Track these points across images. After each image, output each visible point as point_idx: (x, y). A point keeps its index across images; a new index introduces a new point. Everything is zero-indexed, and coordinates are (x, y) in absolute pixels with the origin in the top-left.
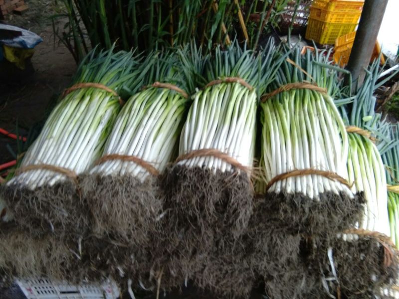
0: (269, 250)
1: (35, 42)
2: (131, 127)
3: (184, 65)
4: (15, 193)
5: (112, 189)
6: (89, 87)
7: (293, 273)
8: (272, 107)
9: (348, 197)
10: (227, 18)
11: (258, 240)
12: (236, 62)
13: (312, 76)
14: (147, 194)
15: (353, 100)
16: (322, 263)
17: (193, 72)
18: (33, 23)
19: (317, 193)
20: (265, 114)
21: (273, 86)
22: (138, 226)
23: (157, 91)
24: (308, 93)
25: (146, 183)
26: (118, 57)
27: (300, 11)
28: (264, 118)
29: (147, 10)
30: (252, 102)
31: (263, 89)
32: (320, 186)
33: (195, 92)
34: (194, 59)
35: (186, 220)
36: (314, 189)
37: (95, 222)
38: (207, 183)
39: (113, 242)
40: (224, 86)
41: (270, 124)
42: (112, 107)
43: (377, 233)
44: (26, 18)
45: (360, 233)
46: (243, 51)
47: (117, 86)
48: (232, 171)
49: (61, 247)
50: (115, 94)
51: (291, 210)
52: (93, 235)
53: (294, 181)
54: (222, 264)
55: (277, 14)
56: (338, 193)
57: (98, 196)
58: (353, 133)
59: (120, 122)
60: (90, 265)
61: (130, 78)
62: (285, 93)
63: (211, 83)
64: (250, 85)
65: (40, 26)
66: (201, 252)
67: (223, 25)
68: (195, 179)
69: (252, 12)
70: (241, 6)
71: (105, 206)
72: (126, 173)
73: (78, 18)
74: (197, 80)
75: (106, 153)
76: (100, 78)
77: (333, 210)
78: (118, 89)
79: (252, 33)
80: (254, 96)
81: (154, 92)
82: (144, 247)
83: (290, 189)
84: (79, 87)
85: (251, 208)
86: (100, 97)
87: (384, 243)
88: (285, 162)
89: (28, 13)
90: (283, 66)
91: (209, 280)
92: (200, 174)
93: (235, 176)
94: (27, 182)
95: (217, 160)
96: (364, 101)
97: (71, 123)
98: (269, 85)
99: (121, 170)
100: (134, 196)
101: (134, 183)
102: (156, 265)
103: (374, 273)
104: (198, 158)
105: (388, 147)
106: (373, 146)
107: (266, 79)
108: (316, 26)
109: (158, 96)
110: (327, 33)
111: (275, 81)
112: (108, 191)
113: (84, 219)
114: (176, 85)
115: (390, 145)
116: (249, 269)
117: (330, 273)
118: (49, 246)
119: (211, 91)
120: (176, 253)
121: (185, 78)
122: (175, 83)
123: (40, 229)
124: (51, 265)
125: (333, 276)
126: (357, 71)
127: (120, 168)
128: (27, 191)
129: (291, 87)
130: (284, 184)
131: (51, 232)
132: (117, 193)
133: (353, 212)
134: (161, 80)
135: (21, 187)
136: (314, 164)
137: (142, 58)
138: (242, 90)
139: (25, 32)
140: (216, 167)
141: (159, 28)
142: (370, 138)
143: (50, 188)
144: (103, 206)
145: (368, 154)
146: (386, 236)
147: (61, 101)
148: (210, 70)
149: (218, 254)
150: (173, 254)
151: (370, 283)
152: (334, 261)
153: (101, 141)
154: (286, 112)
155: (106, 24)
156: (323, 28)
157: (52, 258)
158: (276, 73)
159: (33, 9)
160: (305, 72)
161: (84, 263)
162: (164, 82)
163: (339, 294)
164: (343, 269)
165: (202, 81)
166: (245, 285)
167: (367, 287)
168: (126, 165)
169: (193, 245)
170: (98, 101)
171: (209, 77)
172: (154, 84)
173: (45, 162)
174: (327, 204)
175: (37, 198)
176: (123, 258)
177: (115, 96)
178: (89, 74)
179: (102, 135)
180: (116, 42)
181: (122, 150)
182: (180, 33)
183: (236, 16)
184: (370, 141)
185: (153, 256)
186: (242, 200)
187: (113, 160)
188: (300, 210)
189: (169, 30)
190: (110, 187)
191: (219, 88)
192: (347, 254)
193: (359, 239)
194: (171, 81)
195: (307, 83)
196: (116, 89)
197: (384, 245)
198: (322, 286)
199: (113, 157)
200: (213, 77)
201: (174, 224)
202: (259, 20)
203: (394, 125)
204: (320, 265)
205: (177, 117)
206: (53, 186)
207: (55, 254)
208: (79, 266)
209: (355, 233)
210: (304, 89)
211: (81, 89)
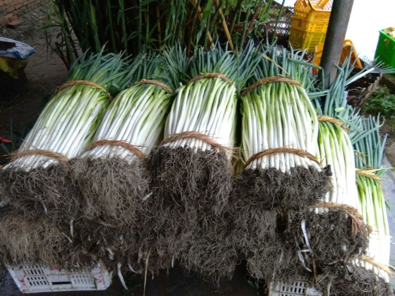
0: (249, 227)
1: (28, 53)
2: (120, 117)
3: (170, 64)
4: (11, 175)
5: (102, 170)
6: (80, 84)
7: (272, 248)
8: (250, 99)
9: (317, 170)
10: (212, 28)
11: (238, 217)
12: (217, 61)
13: (287, 71)
14: (134, 174)
15: (326, 93)
16: (297, 236)
17: (178, 71)
18: (27, 36)
19: (289, 168)
20: (244, 105)
21: (252, 81)
22: (126, 205)
23: (145, 86)
24: (283, 85)
25: (133, 165)
26: (107, 58)
27: (283, 22)
28: (243, 109)
29: (136, 18)
30: (232, 93)
31: (242, 84)
32: (292, 162)
33: (179, 86)
34: (179, 59)
35: (171, 199)
36: (286, 164)
37: (86, 204)
38: (189, 161)
39: (103, 223)
40: (206, 81)
41: (248, 113)
42: (102, 102)
43: (345, 205)
44: (20, 32)
45: (330, 206)
46: (224, 51)
47: (107, 84)
48: (212, 150)
49: (53, 229)
50: (105, 90)
51: (266, 183)
52: (84, 216)
53: (268, 159)
54: (206, 243)
55: (260, 24)
56: (307, 168)
57: (89, 176)
58: (325, 122)
59: (109, 113)
60: (81, 249)
61: (120, 77)
62: (262, 86)
63: (194, 79)
64: (231, 80)
65: (32, 39)
66: (186, 231)
67: (208, 34)
68: (177, 157)
69: (236, 22)
70: (226, 17)
71: (95, 185)
72: (114, 156)
73: (70, 28)
74: (181, 78)
75: (97, 139)
76: (90, 76)
77: (303, 182)
78: (107, 86)
79: (237, 41)
80: (233, 89)
81: (142, 88)
82: (132, 227)
83: (264, 166)
84: (72, 84)
85: (230, 185)
86: (91, 93)
87: (352, 214)
88: (261, 143)
89: (21, 27)
90: (261, 64)
91: (194, 259)
92: (182, 152)
93: (214, 154)
94: (22, 166)
95: (198, 141)
96: (336, 95)
97: (63, 115)
98: (248, 80)
99: (110, 153)
100: (123, 176)
101: (122, 164)
102: (144, 246)
103: (344, 243)
104: (181, 140)
105: (360, 136)
106: (343, 133)
107: (245, 75)
108: (297, 35)
109: (145, 91)
110: (308, 41)
111: (254, 77)
112: (97, 171)
113: (76, 200)
114: (162, 82)
115: (362, 134)
116: (231, 247)
117: (304, 246)
118: (42, 228)
119: (193, 85)
120: (163, 232)
121: (171, 76)
122: (161, 80)
123: (34, 211)
124: (44, 248)
125: (307, 248)
126: (329, 67)
127: (109, 151)
128: (22, 173)
129: (268, 81)
130: (259, 161)
131: (45, 214)
132: (106, 173)
133: (320, 183)
134: (148, 77)
135: (17, 170)
136: (287, 144)
137: (131, 60)
138: (222, 83)
139: (19, 44)
140: (197, 147)
141: (147, 36)
142: (341, 126)
143: (44, 170)
144: (93, 186)
145: (338, 139)
146: (353, 208)
147: (54, 97)
148: (193, 67)
149: (202, 234)
150: (159, 234)
151: (342, 254)
152: (307, 233)
153: (92, 131)
154: (262, 102)
155: (96, 33)
156: (304, 37)
157: (45, 240)
158: (255, 70)
159: (26, 23)
160: (281, 68)
161: (75, 247)
162: (151, 79)
163: (314, 266)
164: (316, 240)
165: (186, 78)
166: (229, 264)
167: (339, 258)
168: (114, 149)
169: (178, 223)
170: (89, 96)
171: (193, 74)
172: (142, 81)
173: (39, 148)
174: (298, 177)
175: (31, 179)
176: (113, 238)
177: (104, 92)
178: (80, 74)
179: (92, 126)
180: (106, 45)
181: (111, 136)
182: (167, 40)
183: (221, 25)
184: (341, 129)
185: (141, 236)
186: (221, 177)
187: (102, 145)
188: (273, 183)
189: (157, 38)
190: (99, 168)
191: (201, 82)
192: (318, 225)
193: (329, 212)
194: (157, 79)
195: (282, 77)
196: (106, 86)
197: (352, 215)
198: (299, 260)
199: (103, 143)
200: (196, 73)
201: (160, 202)
202: (242, 30)
203: (366, 119)
204: (295, 239)
205: (163, 109)
206: (46, 168)
207: (48, 236)
208: (70, 250)
209: (326, 207)
210: (279, 82)
211: (72, 85)
